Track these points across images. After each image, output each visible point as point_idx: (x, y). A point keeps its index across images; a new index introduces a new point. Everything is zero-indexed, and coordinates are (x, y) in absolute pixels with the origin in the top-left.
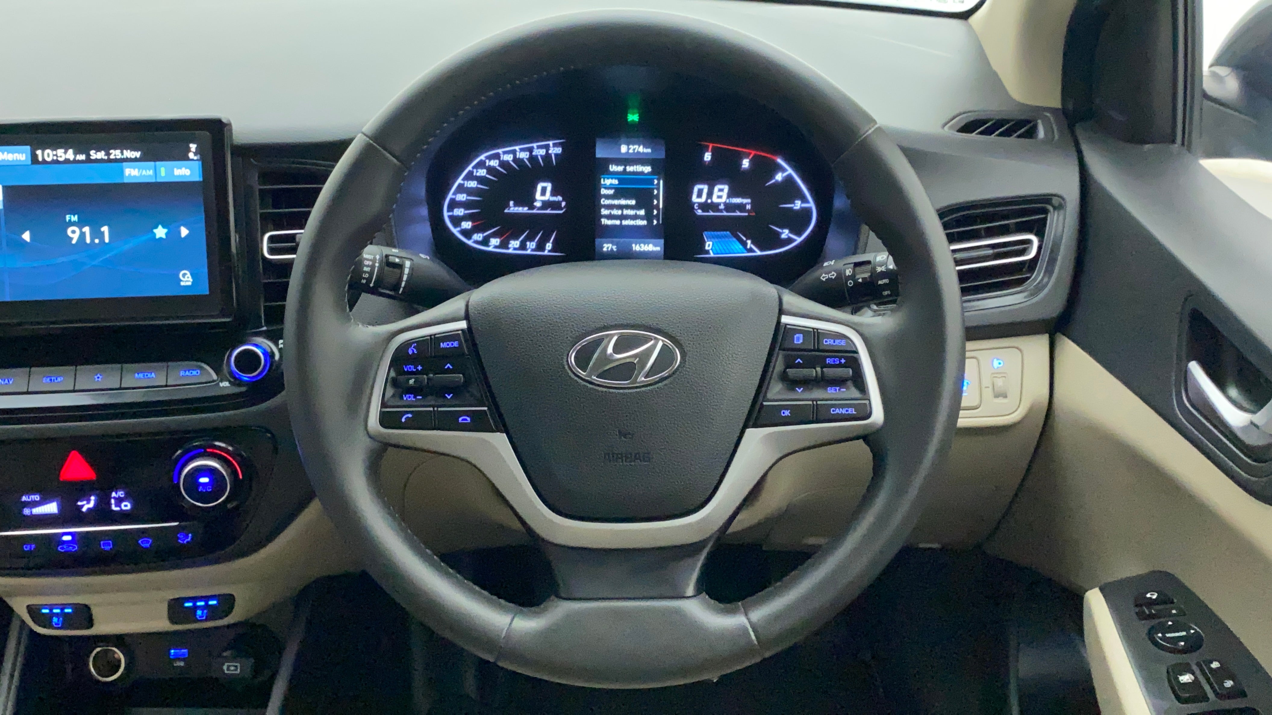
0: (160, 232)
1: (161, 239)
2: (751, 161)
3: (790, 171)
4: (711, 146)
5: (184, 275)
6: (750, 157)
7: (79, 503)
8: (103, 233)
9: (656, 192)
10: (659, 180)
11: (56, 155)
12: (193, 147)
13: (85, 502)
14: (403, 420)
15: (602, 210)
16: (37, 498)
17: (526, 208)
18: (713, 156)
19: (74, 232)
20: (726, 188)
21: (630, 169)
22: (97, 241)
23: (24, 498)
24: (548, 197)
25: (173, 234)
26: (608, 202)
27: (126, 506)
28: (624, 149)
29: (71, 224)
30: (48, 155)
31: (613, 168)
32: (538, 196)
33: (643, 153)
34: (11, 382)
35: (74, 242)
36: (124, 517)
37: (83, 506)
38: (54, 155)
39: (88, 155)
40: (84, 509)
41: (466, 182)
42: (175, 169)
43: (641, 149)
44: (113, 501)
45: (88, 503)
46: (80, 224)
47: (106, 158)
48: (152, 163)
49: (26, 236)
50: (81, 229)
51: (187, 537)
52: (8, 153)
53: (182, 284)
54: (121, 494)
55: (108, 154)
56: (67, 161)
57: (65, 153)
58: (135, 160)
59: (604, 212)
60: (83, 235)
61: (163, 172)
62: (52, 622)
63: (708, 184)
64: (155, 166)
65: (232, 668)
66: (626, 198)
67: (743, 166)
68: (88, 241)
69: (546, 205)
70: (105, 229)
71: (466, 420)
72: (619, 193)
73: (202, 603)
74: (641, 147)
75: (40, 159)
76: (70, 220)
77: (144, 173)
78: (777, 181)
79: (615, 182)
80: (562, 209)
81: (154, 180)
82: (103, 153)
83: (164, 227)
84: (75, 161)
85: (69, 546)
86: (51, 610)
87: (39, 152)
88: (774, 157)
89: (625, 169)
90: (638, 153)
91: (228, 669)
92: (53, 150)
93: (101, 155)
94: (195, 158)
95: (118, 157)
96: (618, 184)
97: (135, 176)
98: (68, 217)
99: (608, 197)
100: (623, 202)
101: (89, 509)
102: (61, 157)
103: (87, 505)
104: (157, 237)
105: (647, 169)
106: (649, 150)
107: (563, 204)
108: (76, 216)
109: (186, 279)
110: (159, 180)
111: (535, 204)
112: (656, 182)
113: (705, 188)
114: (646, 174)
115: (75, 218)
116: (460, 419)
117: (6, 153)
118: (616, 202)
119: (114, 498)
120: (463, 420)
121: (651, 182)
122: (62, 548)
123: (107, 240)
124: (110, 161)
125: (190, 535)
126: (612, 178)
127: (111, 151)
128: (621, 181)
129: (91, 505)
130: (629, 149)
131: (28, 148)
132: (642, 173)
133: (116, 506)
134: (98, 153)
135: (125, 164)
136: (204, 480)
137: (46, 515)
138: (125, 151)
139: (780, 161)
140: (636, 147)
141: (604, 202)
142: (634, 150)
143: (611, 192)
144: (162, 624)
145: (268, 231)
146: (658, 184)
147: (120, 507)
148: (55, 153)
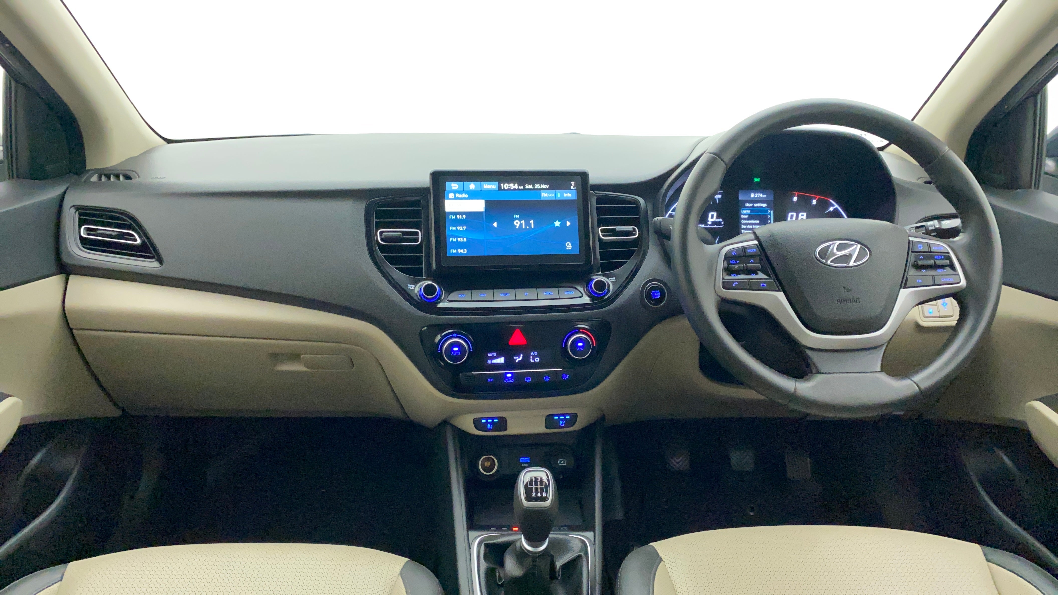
0: (557, 224)
1: (557, 226)
2: (817, 201)
3: (836, 206)
4: (796, 193)
5: (568, 244)
6: (817, 199)
7: (515, 358)
8: (531, 224)
9: (769, 216)
10: (771, 210)
11: (510, 186)
12: (573, 183)
13: (518, 357)
14: (734, 285)
15: (742, 226)
16: (495, 354)
17: (703, 225)
18: (798, 198)
19: (517, 223)
20: (805, 214)
21: (756, 205)
22: (528, 227)
23: (489, 355)
24: (714, 219)
25: (563, 224)
26: (745, 222)
27: (537, 360)
28: (752, 195)
29: (516, 219)
30: (506, 186)
31: (747, 205)
32: (710, 219)
33: (763, 197)
34: (485, 296)
35: (517, 227)
36: (535, 365)
37: (516, 359)
38: (509, 186)
39: (524, 187)
40: (517, 361)
41: (673, 213)
42: (564, 194)
43: (761, 195)
44: (531, 357)
45: (519, 358)
46: (520, 219)
47: (533, 188)
48: (554, 191)
49: (495, 225)
50: (520, 222)
51: (567, 376)
52: (488, 185)
53: (567, 249)
54: (535, 353)
55: (534, 186)
56: (515, 189)
57: (514, 185)
58: (546, 189)
59: (743, 226)
60: (521, 224)
61: (559, 195)
62: (487, 427)
63: (796, 212)
64: (555, 192)
65: (562, 462)
66: (754, 220)
67: (813, 204)
68: (524, 227)
69: (714, 223)
70: (532, 222)
71: (764, 285)
72: (751, 217)
73: (562, 418)
74: (761, 194)
75: (503, 188)
76: (516, 217)
77: (550, 195)
78: (830, 211)
79: (749, 211)
80: (722, 225)
81: (554, 199)
82: (531, 185)
83: (559, 221)
84: (518, 189)
85: (510, 380)
86: (487, 421)
87: (502, 185)
88: (828, 199)
89: (753, 205)
90: (760, 197)
91: (560, 463)
92: (508, 184)
93: (530, 187)
94: (574, 189)
95: (538, 188)
96: (750, 213)
97: (546, 197)
98: (515, 216)
99: (745, 219)
100: (753, 221)
101: (519, 361)
102: (512, 187)
103: (518, 359)
104: (556, 226)
105: (765, 205)
106: (765, 196)
107: (723, 223)
108: (518, 215)
109: (569, 246)
110: (557, 199)
111: (708, 223)
112: (769, 211)
113: (794, 214)
114: (764, 208)
115: (518, 216)
116: (761, 285)
117: (487, 185)
118: (749, 222)
119: (532, 355)
120: (763, 285)
121: (767, 211)
122: (506, 381)
123: (532, 227)
124: (534, 189)
125: (568, 375)
126: (747, 210)
127: (535, 185)
128: (752, 211)
129: (521, 359)
130: (755, 195)
131: (497, 183)
132: (762, 207)
133: (532, 360)
134: (529, 186)
135: (541, 191)
136: (580, 344)
137: (498, 364)
138: (541, 185)
139: (831, 201)
140: (759, 194)
141: (743, 221)
142: (758, 195)
143: (747, 217)
144: (540, 428)
145: (601, 227)
146: (770, 213)
147: (534, 360)
148: (509, 185)
